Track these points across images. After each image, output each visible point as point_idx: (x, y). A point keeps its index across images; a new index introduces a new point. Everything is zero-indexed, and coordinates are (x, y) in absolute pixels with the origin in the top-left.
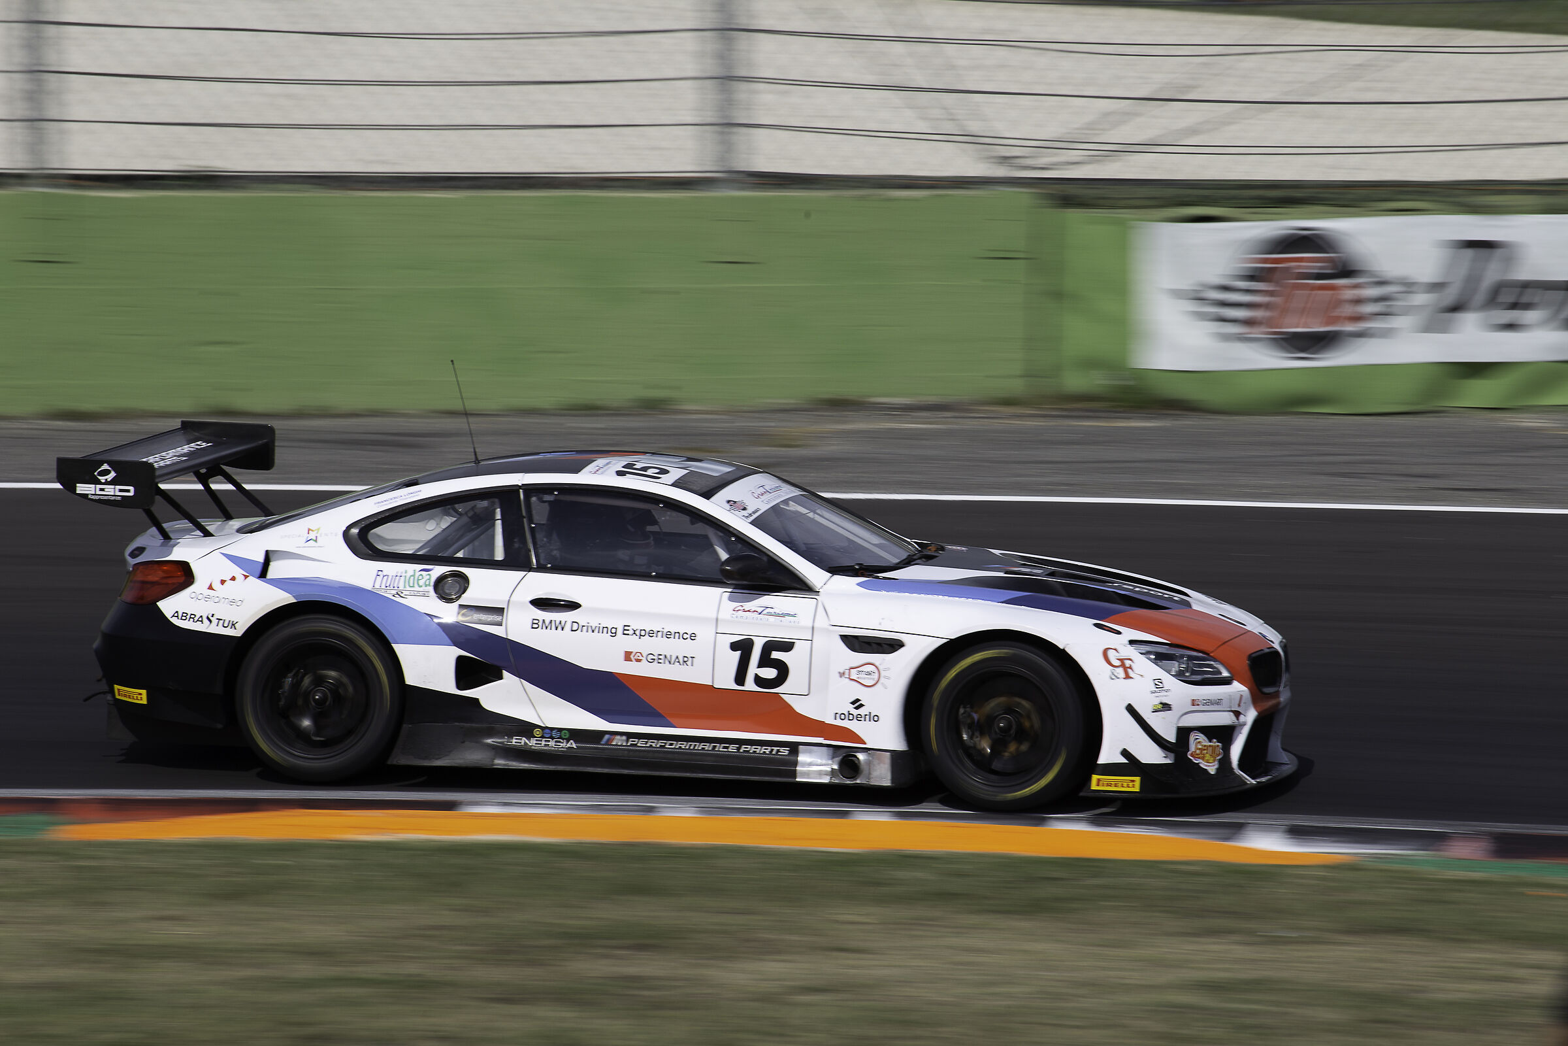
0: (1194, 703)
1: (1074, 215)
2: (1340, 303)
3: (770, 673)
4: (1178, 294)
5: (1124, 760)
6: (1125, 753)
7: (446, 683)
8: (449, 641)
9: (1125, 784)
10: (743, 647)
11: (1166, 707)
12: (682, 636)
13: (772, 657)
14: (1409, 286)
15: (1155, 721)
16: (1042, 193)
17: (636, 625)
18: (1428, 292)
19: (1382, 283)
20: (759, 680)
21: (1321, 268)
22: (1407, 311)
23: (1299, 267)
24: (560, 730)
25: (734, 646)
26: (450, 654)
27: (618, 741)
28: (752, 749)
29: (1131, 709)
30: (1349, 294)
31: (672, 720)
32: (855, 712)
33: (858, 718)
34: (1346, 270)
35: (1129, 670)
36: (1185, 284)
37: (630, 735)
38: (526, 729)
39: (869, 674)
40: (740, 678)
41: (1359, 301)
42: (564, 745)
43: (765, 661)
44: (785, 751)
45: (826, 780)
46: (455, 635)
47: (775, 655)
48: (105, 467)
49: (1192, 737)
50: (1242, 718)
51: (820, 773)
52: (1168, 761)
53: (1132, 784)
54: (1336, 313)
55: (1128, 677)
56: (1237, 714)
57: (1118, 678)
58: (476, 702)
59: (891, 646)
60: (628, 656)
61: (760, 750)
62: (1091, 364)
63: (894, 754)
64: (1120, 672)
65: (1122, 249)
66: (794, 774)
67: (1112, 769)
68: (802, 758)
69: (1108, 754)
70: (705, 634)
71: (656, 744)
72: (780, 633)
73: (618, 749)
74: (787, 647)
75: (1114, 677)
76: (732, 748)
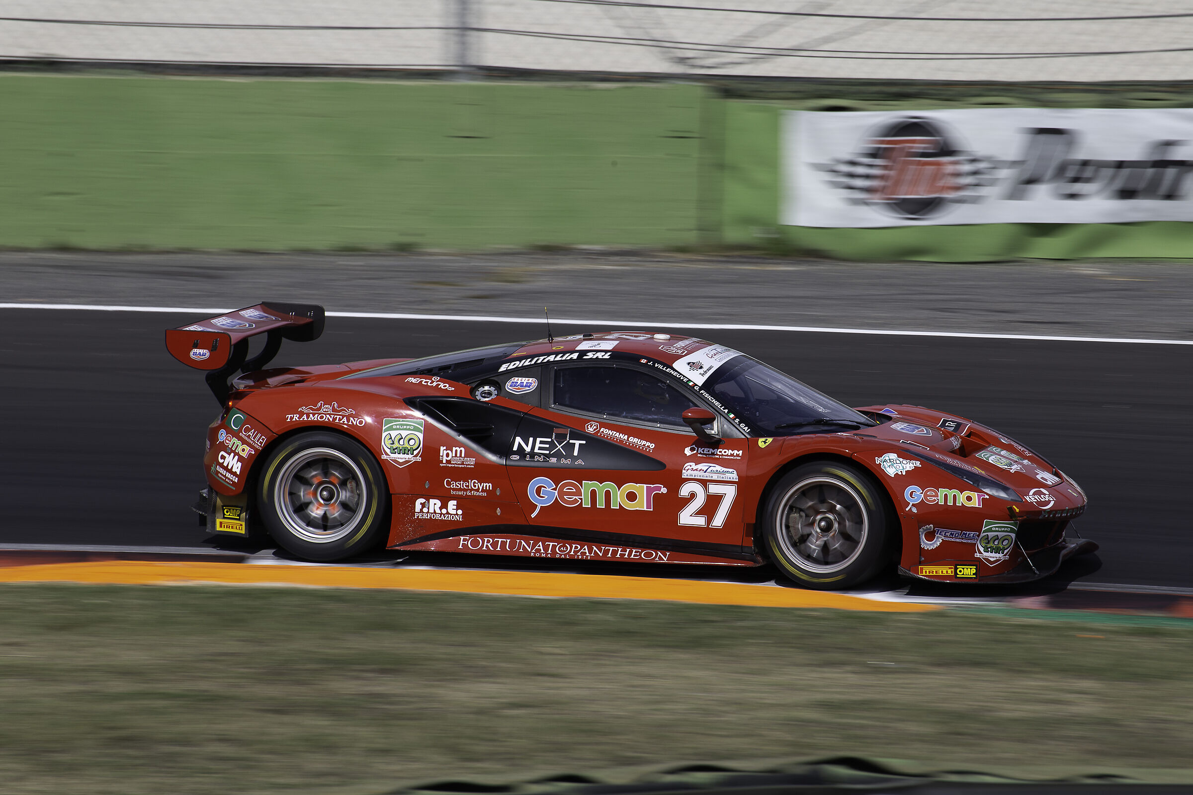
1: (734, 104)
2: (944, 175)
4: (819, 167)
14: (997, 164)
16: (709, 87)
18: (1009, 168)
19: (974, 161)
21: (925, 148)
22: (993, 183)
23: (912, 148)
30: (950, 169)
34: (946, 150)
36: (823, 160)
41: (958, 175)
54: (941, 183)
62: (748, 221)
65: (774, 131)
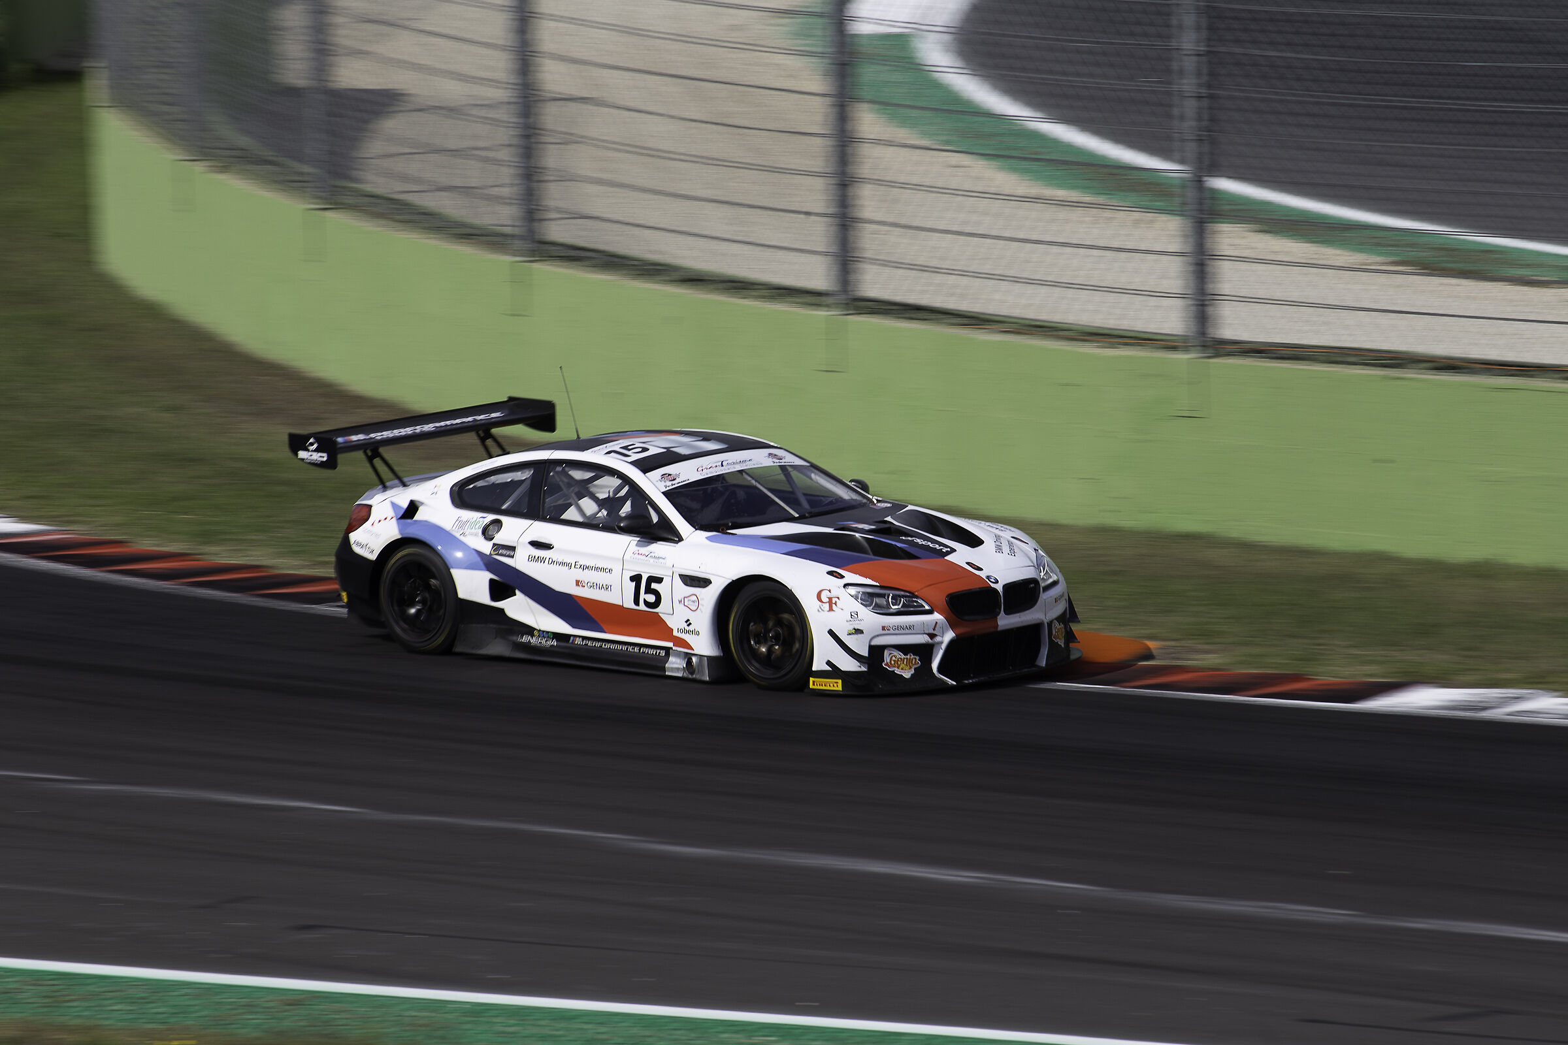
0: (883, 628)
3: (651, 598)
5: (829, 668)
6: (829, 663)
7: (483, 597)
8: (483, 567)
9: (831, 685)
10: (636, 579)
11: (858, 631)
12: (603, 570)
13: (652, 587)
15: (850, 641)
17: (582, 562)
20: (646, 603)
24: (548, 632)
25: (632, 579)
26: (485, 577)
27: (578, 641)
28: (646, 650)
29: (831, 633)
31: (605, 629)
32: (687, 628)
33: (688, 632)
35: (834, 605)
37: (584, 638)
38: (530, 630)
39: (694, 602)
40: (637, 602)
42: (550, 643)
43: (649, 590)
44: (663, 653)
45: (680, 674)
46: (489, 563)
47: (654, 586)
48: (311, 440)
49: (886, 653)
50: (938, 639)
51: (678, 669)
52: (864, 669)
53: (837, 685)
55: (831, 609)
56: (932, 636)
57: (823, 611)
58: (502, 611)
59: (703, 582)
60: (577, 583)
61: (651, 651)
63: (709, 658)
64: (827, 606)
66: (664, 669)
67: (821, 674)
68: (671, 659)
69: (818, 665)
70: (617, 569)
71: (598, 644)
72: (656, 573)
73: (579, 647)
74: (659, 580)
75: (820, 610)
76: (636, 649)
